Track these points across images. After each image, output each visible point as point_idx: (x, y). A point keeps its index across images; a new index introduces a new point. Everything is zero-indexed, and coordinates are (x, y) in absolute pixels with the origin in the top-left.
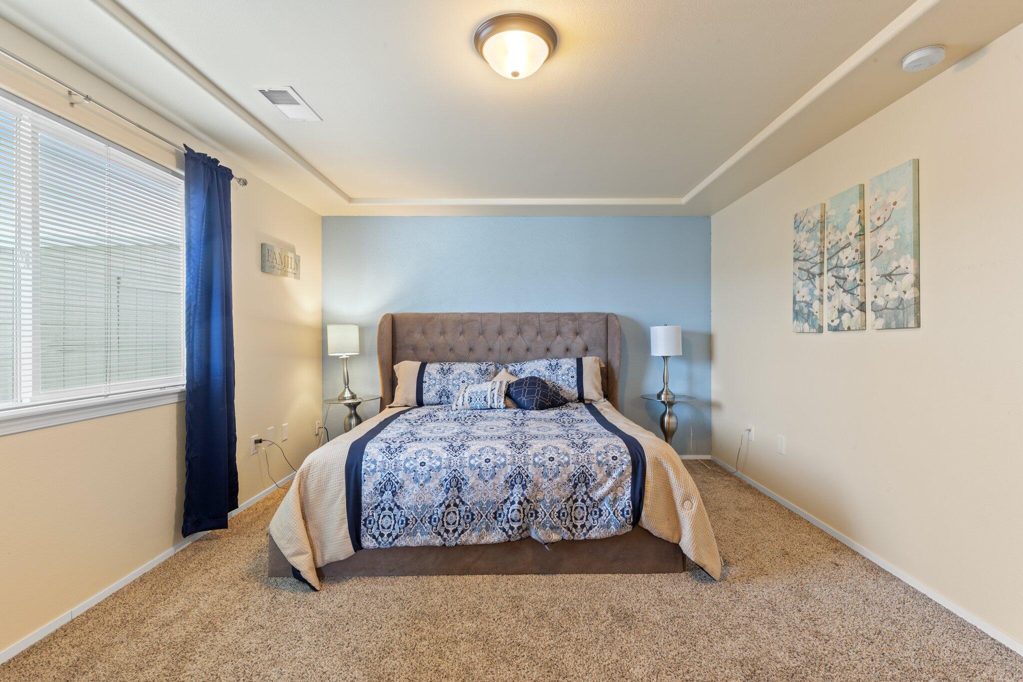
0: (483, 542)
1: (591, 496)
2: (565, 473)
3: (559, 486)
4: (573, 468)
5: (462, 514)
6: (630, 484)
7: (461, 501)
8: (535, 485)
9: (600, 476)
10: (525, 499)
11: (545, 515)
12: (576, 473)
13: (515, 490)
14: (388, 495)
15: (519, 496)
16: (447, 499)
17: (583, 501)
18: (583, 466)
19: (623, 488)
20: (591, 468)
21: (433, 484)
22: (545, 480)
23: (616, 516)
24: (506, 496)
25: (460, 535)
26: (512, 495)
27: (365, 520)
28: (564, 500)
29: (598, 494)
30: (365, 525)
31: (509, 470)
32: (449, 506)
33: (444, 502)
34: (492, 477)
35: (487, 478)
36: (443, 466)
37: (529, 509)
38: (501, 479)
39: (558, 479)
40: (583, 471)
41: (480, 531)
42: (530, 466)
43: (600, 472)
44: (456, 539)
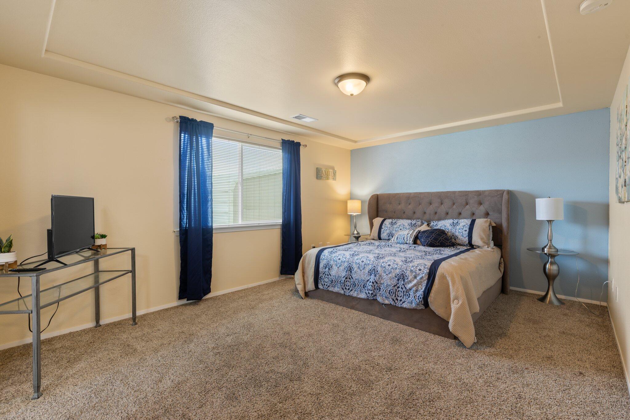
0: (359, 297)
1: (406, 286)
2: (394, 273)
3: (391, 279)
4: (398, 271)
5: (352, 283)
6: (425, 284)
7: (352, 277)
8: (380, 276)
9: (410, 278)
10: (375, 281)
11: (383, 291)
12: (399, 274)
13: (372, 277)
14: (327, 269)
15: (373, 279)
16: (346, 275)
17: (402, 288)
18: (403, 271)
19: (422, 285)
20: (407, 272)
21: (341, 268)
22: (385, 274)
23: (415, 298)
24: (368, 279)
25: (350, 291)
26: (370, 278)
27: (320, 277)
28: (392, 286)
29: (409, 286)
30: (320, 279)
31: (370, 267)
32: (346, 278)
33: (345, 276)
34: (363, 269)
35: (361, 269)
36: (346, 261)
37: (377, 286)
38: (367, 271)
39: (390, 275)
40: (402, 273)
41: (358, 291)
42: (379, 267)
43: (411, 276)
44: (349, 293)
